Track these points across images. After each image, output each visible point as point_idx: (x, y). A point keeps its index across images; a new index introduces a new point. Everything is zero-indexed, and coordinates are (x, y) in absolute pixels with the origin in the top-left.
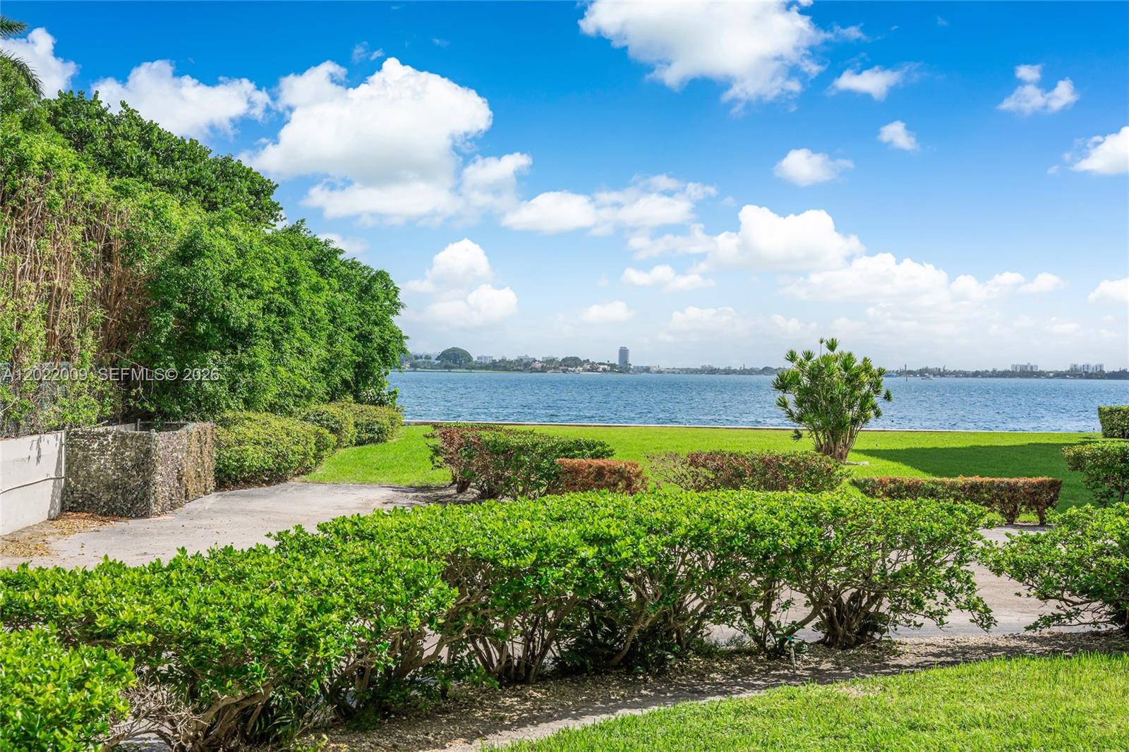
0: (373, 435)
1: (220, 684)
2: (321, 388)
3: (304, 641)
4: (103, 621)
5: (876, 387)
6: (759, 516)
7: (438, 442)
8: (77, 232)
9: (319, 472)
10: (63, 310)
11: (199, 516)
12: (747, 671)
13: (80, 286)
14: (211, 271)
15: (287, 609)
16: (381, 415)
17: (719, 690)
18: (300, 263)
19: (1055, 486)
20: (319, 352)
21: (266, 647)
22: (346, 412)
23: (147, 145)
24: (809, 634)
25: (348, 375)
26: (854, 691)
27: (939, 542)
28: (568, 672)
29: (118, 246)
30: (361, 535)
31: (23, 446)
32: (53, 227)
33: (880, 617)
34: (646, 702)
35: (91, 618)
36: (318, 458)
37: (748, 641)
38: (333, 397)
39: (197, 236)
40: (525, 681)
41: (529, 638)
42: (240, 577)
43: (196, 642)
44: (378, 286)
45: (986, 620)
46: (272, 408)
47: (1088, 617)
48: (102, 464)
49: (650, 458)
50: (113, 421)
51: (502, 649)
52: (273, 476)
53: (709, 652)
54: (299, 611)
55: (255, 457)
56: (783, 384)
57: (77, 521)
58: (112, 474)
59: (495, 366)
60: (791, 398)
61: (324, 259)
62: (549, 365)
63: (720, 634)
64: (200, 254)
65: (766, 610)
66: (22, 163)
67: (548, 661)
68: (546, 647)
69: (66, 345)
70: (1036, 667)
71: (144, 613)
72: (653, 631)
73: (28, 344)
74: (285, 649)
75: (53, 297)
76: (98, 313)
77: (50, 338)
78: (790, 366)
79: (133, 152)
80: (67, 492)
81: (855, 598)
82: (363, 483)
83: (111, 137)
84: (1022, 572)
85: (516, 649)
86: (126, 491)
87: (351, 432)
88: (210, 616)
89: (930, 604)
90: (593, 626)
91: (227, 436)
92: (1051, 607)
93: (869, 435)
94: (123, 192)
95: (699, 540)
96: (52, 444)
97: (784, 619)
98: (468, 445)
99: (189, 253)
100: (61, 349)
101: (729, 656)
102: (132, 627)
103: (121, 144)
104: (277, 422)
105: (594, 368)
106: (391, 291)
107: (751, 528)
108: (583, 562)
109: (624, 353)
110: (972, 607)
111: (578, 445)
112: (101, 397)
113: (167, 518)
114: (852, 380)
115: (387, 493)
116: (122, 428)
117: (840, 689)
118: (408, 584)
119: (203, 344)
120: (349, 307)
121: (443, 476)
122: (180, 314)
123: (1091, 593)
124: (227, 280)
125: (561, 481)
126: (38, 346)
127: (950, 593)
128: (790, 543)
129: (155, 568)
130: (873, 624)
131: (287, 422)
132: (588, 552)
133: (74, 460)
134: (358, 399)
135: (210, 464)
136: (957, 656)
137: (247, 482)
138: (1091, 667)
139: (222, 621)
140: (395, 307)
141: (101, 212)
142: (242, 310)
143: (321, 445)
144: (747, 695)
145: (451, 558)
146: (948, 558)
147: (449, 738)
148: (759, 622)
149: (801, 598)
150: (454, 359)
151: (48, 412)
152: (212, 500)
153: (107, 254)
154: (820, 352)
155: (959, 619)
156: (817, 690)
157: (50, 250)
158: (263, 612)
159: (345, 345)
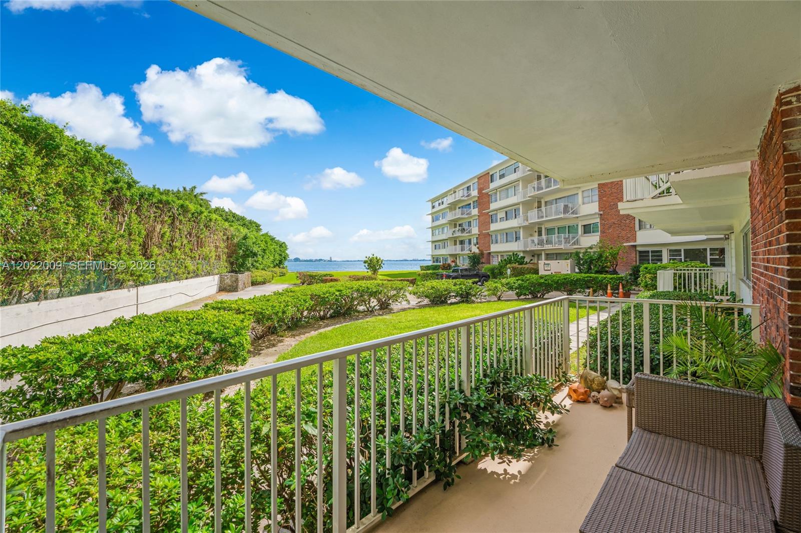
0: (283, 275)
1: (267, 321)
2: (272, 266)
3: (284, 312)
4: (242, 310)
5: (382, 262)
6: (369, 285)
7: (298, 275)
8: (221, 234)
9: (273, 282)
10: (219, 250)
11: (249, 291)
12: (366, 315)
13: (223, 245)
14: (249, 242)
15: (280, 306)
16: (284, 270)
17: (361, 319)
18: (269, 240)
19: (415, 279)
20: (272, 258)
21: (276, 314)
22: (277, 269)
23: (234, 217)
24: (377, 307)
25: (278, 262)
26: (387, 317)
27: (400, 289)
28: (332, 317)
29: (230, 237)
30: (291, 292)
31: (210, 278)
32: (217, 233)
33: (390, 304)
34: (348, 322)
35: (239, 309)
36: (272, 279)
37: (366, 310)
38: (274, 267)
39: (246, 234)
40: (324, 319)
41: (324, 311)
42: (268, 300)
43: (262, 313)
44: (283, 245)
45: (409, 302)
46: (262, 269)
47: (426, 301)
48: (228, 281)
49: (341, 277)
50: (229, 272)
51: (319, 314)
52: (264, 283)
53: (359, 312)
54: (282, 306)
55: (260, 279)
56: (365, 262)
57: (223, 293)
58: (230, 283)
59: (305, 261)
60: (366, 265)
61: (273, 239)
62: (316, 260)
63: (361, 308)
64: (247, 238)
65: (369, 303)
66: (211, 220)
67: (328, 316)
68: (328, 312)
69: (219, 257)
70: (419, 311)
71: (251, 308)
72: (349, 308)
73: (212, 257)
74: (280, 314)
75: (217, 247)
76: (226, 250)
77: (216, 256)
78: (367, 259)
79: (231, 219)
80: (220, 287)
81: (385, 300)
82: (282, 284)
83: (226, 216)
84: (414, 294)
85: (322, 313)
86: (233, 287)
87: (279, 274)
88: (264, 308)
89: (399, 301)
90: (337, 308)
91: (253, 275)
92: (419, 300)
93: (380, 271)
94: (231, 226)
95: (358, 290)
96: (217, 277)
97: (372, 305)
98: (305, 276)
99: (245, 238)
100: (218, 257)
101: (362, 312)
102: (249, 311)
103: (229, 217)
104: (264, 272)
105: (325, 261)
106: (286, 246)
107: (367, 288)
108: (336, 295)
109: (331, 258)
110: (406, 300)
111: (327, 274)
112: (227, 268)
113: (242, 292)
114: (378, 261)
115: (287, 285)
116: (232, 274)
117: (384, 317)
118: (304, 301)
119: (248, 256)
120: (278, 249)
121: (299, 282)
122: (243, 251)
123: (426, 297)
124: (253, 243)
125: (325, 281)
126: (214, 257)
127: (403, 298)
128: (374, 290)
129: (250, 299)
130: (389, 305)
131: (266, 272)
132: (337, 293)
133: (221, 280)
134: (279, 268)
135: (250, 281)
136: (404, 310)
137: (258, 284)
138: (427, 310)
139: (267, 309)
140: (287, 249)
141: (226, 229)
142: (255, 249)
143: (273, 277)
144: (367, 319)
145: (311, 295)
146: (402, 291)
147: (311, 331)
148: (368, 306)
149: (375, 300)
150: (297, 260)
151: (216, 271)
152: (251, 288)
153: (228, 238)
154: (371, 256)
155: (404, 303)
156: (380, 317)
157: (216, 238)
158: (275, 307)
159: (277, 257)
